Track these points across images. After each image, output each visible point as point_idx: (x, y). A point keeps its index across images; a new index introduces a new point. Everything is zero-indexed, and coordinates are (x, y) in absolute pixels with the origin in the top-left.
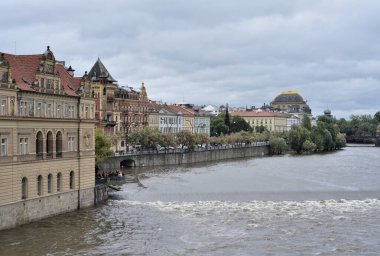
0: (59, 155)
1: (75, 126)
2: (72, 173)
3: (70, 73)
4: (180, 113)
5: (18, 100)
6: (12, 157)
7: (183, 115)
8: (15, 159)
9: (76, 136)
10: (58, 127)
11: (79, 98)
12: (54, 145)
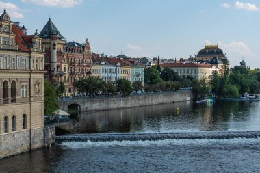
0: (14, 100)
1: (27, 76)
2: (24, 116)
3: (23, 31)
4: (119, 64)
7: (121, 66)
9: (27, 84)
10: (13, 76)
11: (30, 52)
12: (10, 92)
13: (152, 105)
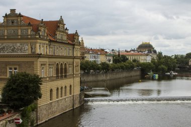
0: (66, 76)
1: (71, 60)
2: (71, 86)
4: (99, 53)
5: (49, 46)
6: (46, 78)
7: (100, 54)
8: (48, 79)
9: (72, 66)
10: (65, 61)
11: (74, 45)
12: (64, 71)
13: (120, 78)
